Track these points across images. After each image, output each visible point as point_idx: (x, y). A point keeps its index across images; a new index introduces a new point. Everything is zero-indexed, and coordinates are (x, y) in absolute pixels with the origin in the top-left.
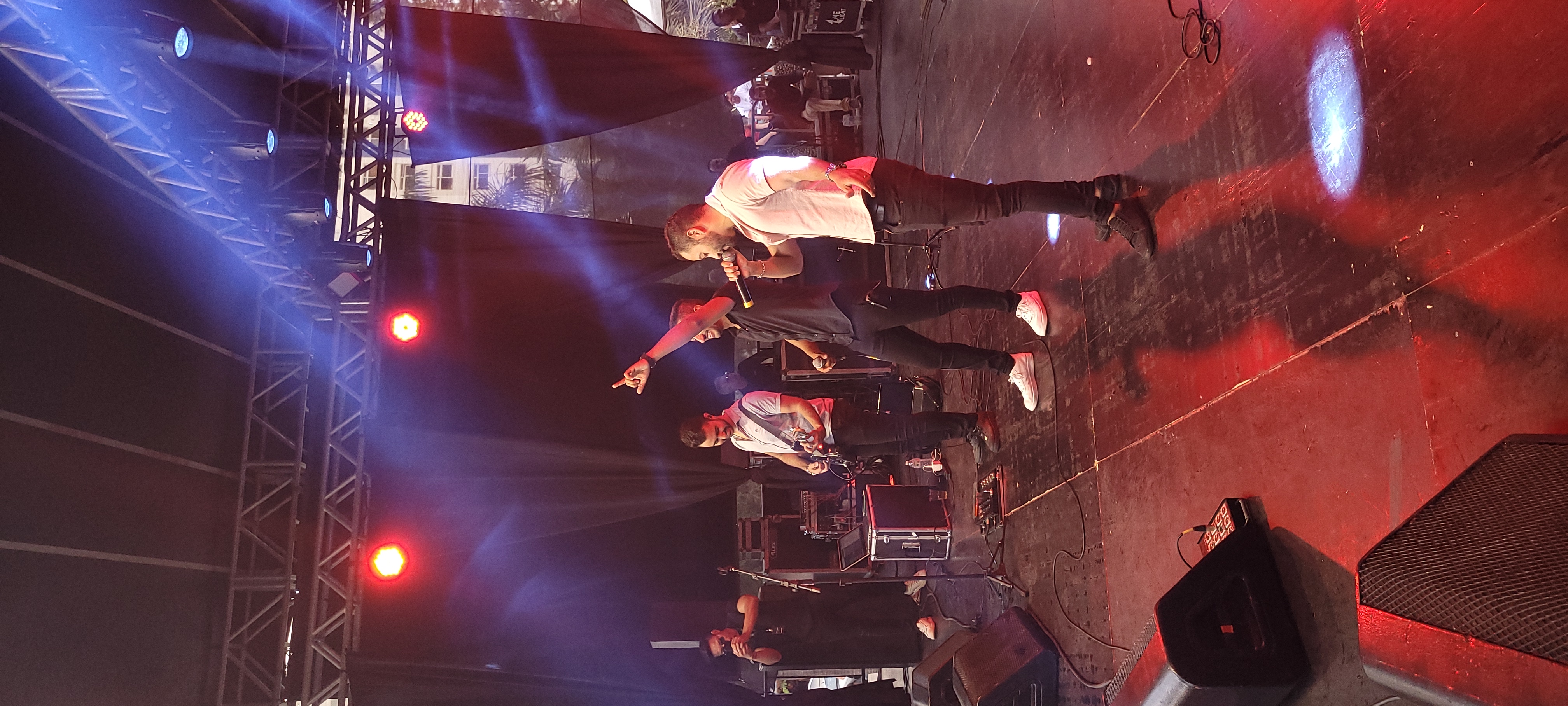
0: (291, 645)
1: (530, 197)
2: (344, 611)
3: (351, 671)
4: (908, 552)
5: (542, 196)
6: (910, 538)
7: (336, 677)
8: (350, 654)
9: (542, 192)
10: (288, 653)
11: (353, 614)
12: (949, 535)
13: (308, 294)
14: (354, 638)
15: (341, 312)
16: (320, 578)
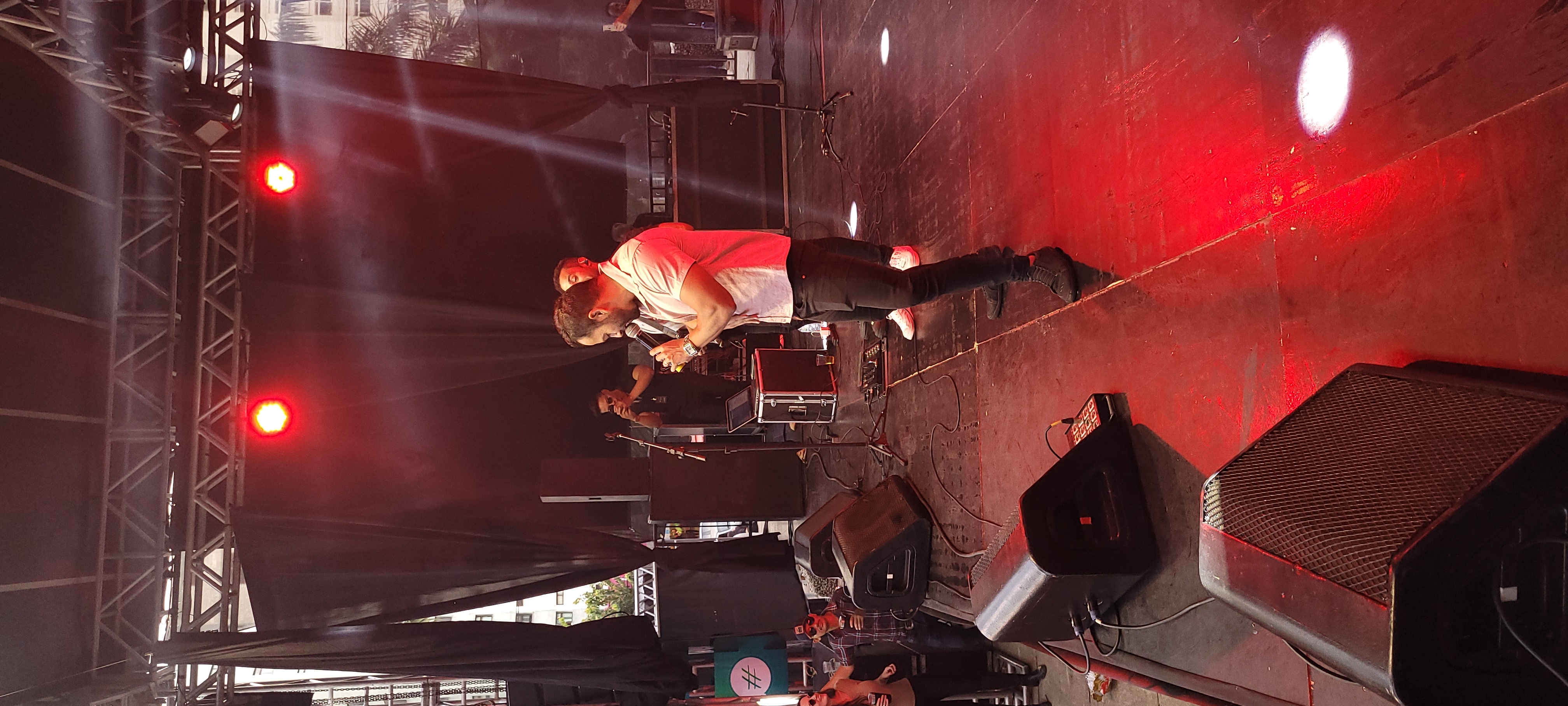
0: (173, 496)
1: (415, 29)
2: (226, 466)
3: (236, 525)
4: (794, 415)
5: (428, 29)
6: (796, 402)
7: (222, 530)
8: (234, 507)
9: (428, 25)
10: (171, 503)
11: (236, 469)
12: (835, 400)
13: (174, 141)
14: (238, 492)
15: (211, 160)
16: (199, 433)
